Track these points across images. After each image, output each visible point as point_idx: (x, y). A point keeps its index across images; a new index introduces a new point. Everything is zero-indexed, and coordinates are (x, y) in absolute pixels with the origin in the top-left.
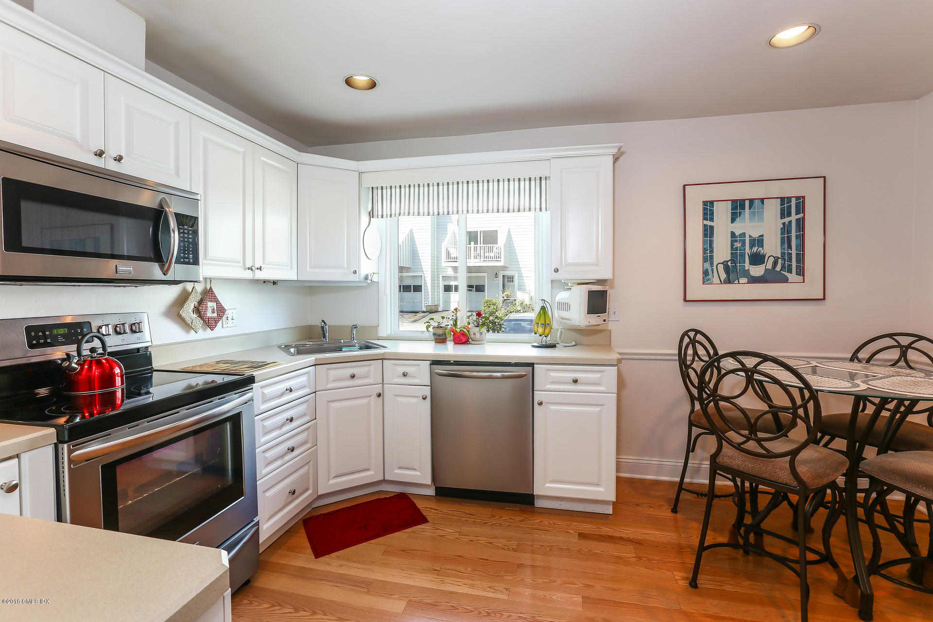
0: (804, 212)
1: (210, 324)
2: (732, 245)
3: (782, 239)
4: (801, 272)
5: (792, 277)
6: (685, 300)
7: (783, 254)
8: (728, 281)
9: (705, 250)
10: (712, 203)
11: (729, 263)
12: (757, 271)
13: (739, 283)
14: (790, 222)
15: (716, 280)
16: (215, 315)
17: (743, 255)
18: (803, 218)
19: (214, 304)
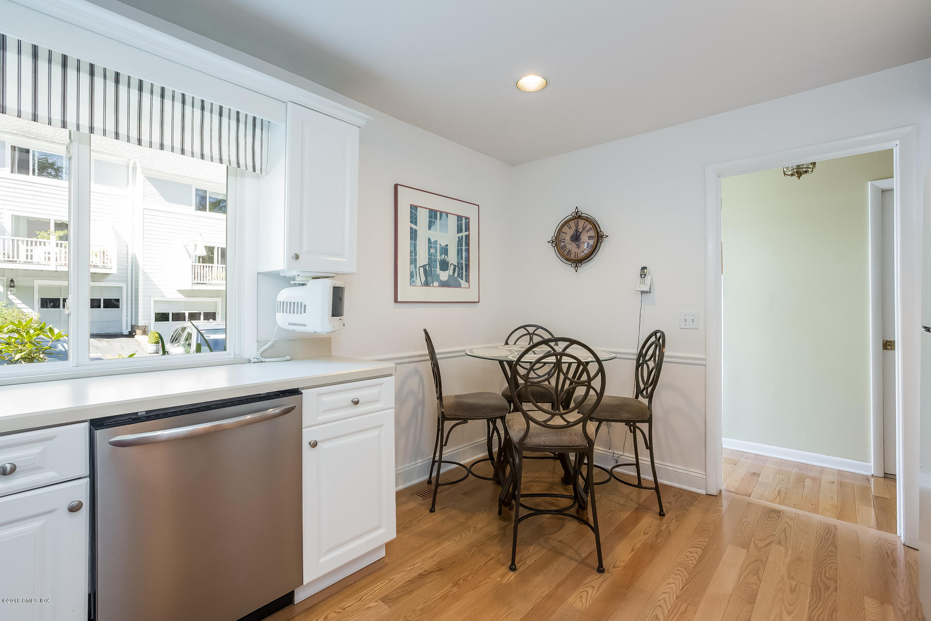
0: (469, 231)
2: (429, 251)
3: (458, 250)
4: (467, 280)
5: (463, 283)
6: (396, 301)
7: (458, 263)
8: (426, 284)
9: (411, 252)
10: (416, 207)
11: (427, 267)
12: (444, 276)
13: (433, 286)
14: (462, 237)
15: (418, 282)
17: (435, 261)
18: (469, 235)
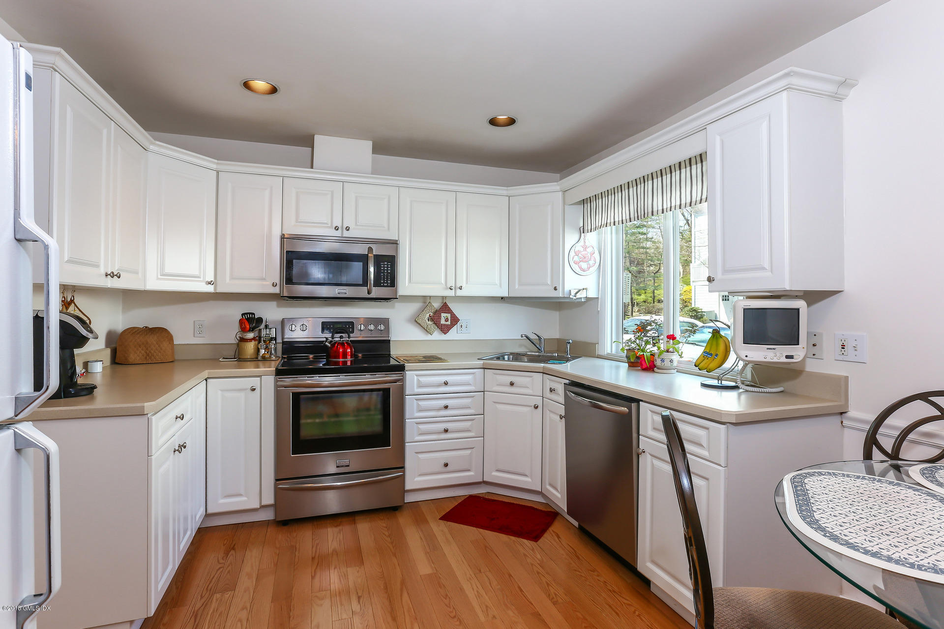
1: (445, 329)
16: (449, 323)
19: (449, 316)
